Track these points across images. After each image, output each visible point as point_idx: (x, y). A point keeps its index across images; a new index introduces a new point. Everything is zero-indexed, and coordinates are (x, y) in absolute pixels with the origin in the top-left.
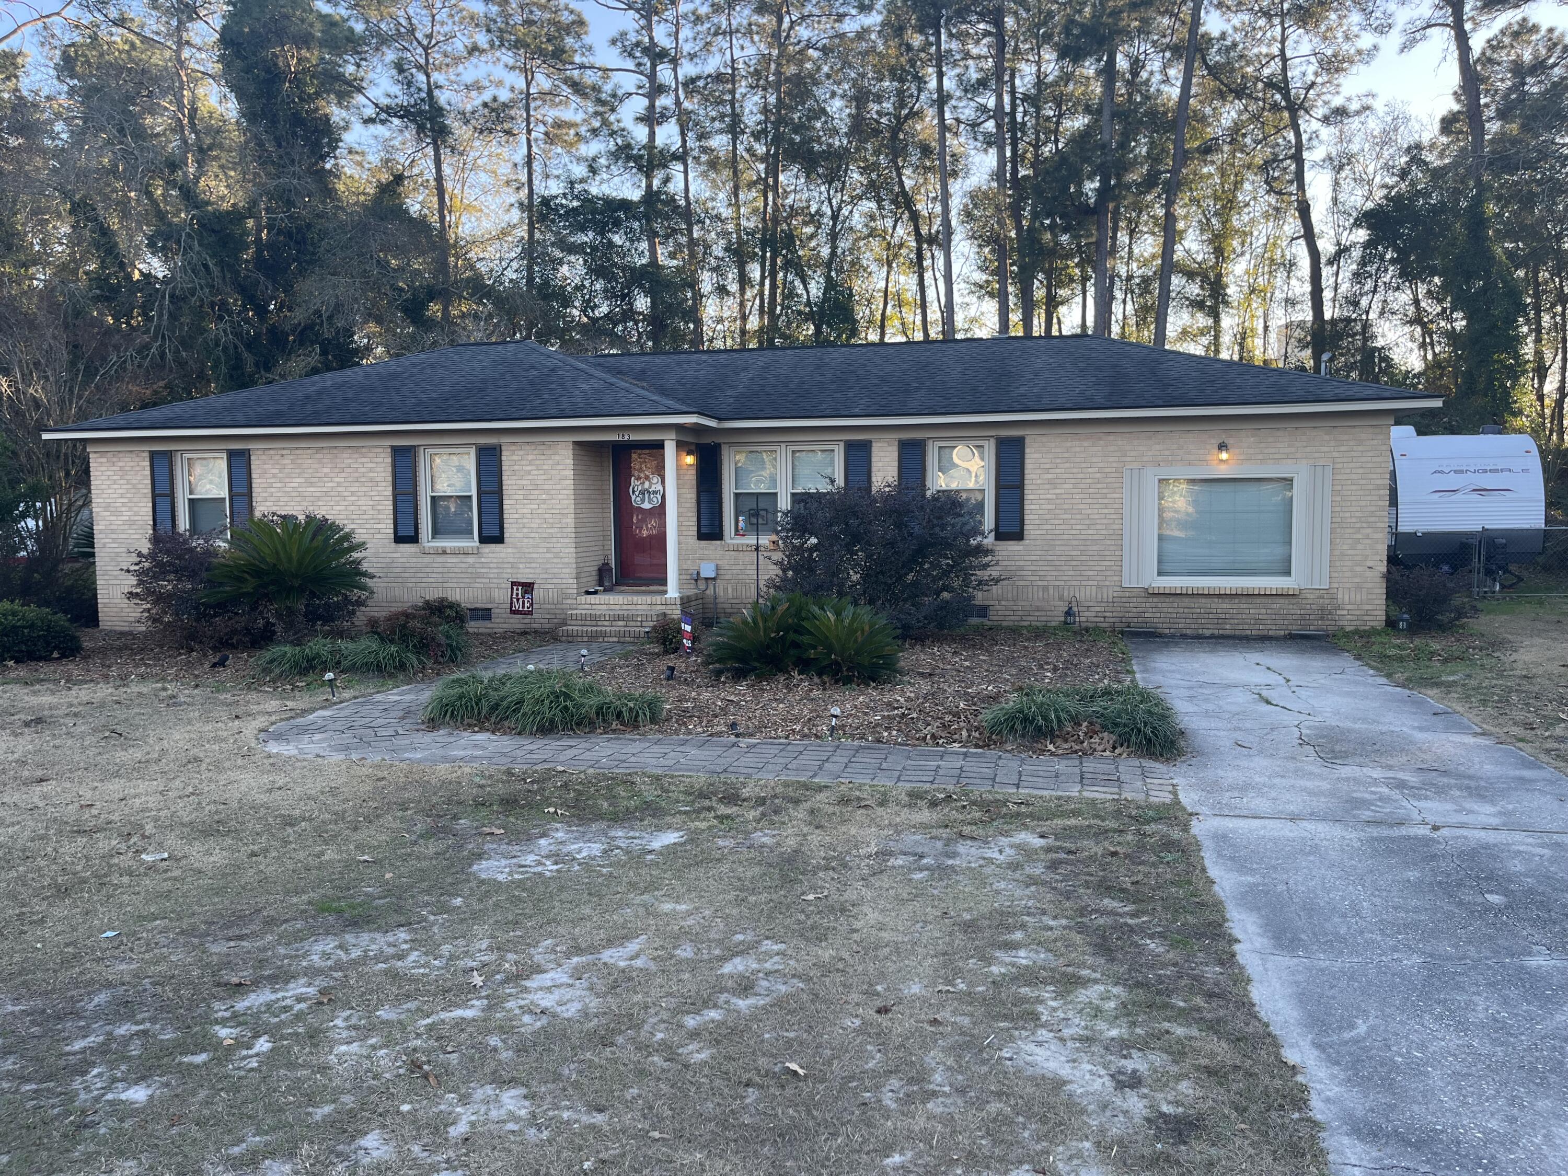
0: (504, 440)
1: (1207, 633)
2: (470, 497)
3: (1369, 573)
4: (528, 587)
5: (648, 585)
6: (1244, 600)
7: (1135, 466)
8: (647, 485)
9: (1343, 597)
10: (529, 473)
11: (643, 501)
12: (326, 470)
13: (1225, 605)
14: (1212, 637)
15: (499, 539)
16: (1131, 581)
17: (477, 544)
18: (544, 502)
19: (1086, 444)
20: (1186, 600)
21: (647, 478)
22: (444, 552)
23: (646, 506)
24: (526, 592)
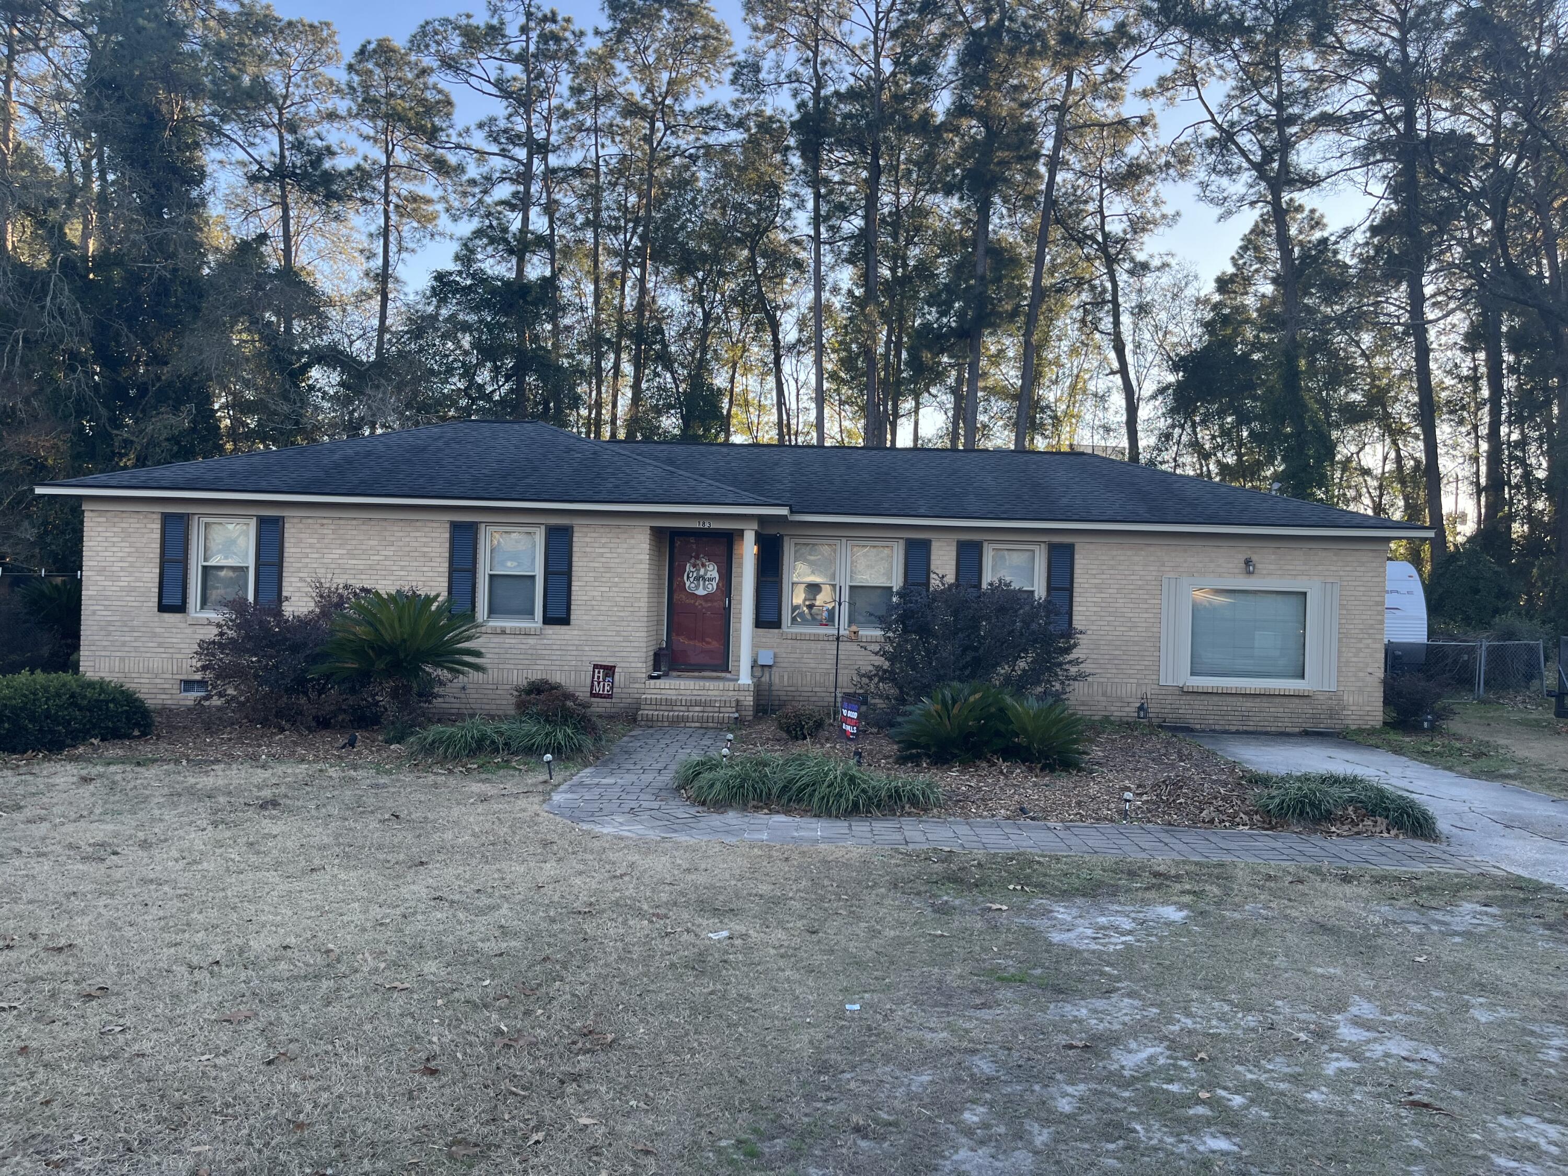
0: (575, 521)
1: (1233, 728)
2: (533, 577)
3: (1369, 679)
4: (609, 670)
5: (700, 671)
6: (1265, 699)
7: (1172, 575)
8: (702, 572)
9: (1348, 699)
10: (602, 555)
11: (697, 587)
12: (372, 543)
13: (1249, 704)
14: (1238, 732)
15: (565, 621)
16: (1167, 679)
17: (540, 624)
18: (616, 585)
19: (1129, 553)
20: (1216, 698)
21: (703, 565)
22: (503, 632)
23: (701, 592)
24: (606, 675)
